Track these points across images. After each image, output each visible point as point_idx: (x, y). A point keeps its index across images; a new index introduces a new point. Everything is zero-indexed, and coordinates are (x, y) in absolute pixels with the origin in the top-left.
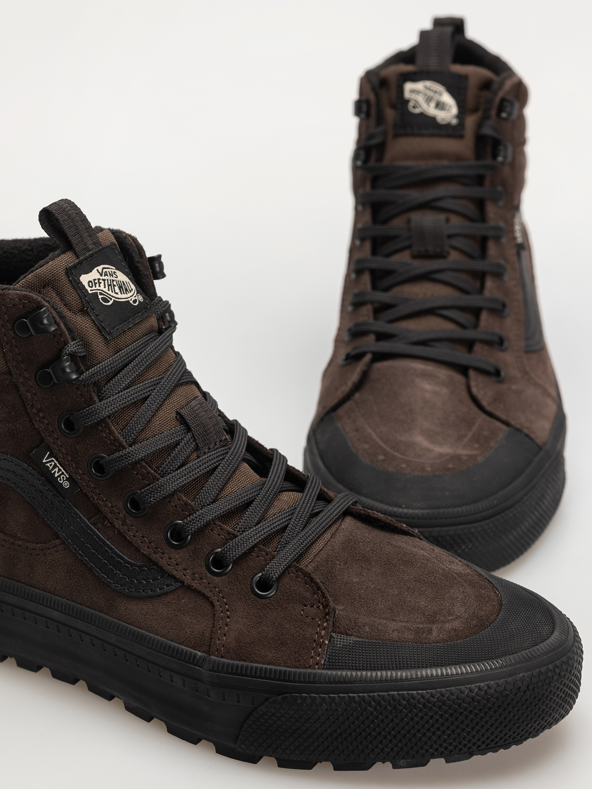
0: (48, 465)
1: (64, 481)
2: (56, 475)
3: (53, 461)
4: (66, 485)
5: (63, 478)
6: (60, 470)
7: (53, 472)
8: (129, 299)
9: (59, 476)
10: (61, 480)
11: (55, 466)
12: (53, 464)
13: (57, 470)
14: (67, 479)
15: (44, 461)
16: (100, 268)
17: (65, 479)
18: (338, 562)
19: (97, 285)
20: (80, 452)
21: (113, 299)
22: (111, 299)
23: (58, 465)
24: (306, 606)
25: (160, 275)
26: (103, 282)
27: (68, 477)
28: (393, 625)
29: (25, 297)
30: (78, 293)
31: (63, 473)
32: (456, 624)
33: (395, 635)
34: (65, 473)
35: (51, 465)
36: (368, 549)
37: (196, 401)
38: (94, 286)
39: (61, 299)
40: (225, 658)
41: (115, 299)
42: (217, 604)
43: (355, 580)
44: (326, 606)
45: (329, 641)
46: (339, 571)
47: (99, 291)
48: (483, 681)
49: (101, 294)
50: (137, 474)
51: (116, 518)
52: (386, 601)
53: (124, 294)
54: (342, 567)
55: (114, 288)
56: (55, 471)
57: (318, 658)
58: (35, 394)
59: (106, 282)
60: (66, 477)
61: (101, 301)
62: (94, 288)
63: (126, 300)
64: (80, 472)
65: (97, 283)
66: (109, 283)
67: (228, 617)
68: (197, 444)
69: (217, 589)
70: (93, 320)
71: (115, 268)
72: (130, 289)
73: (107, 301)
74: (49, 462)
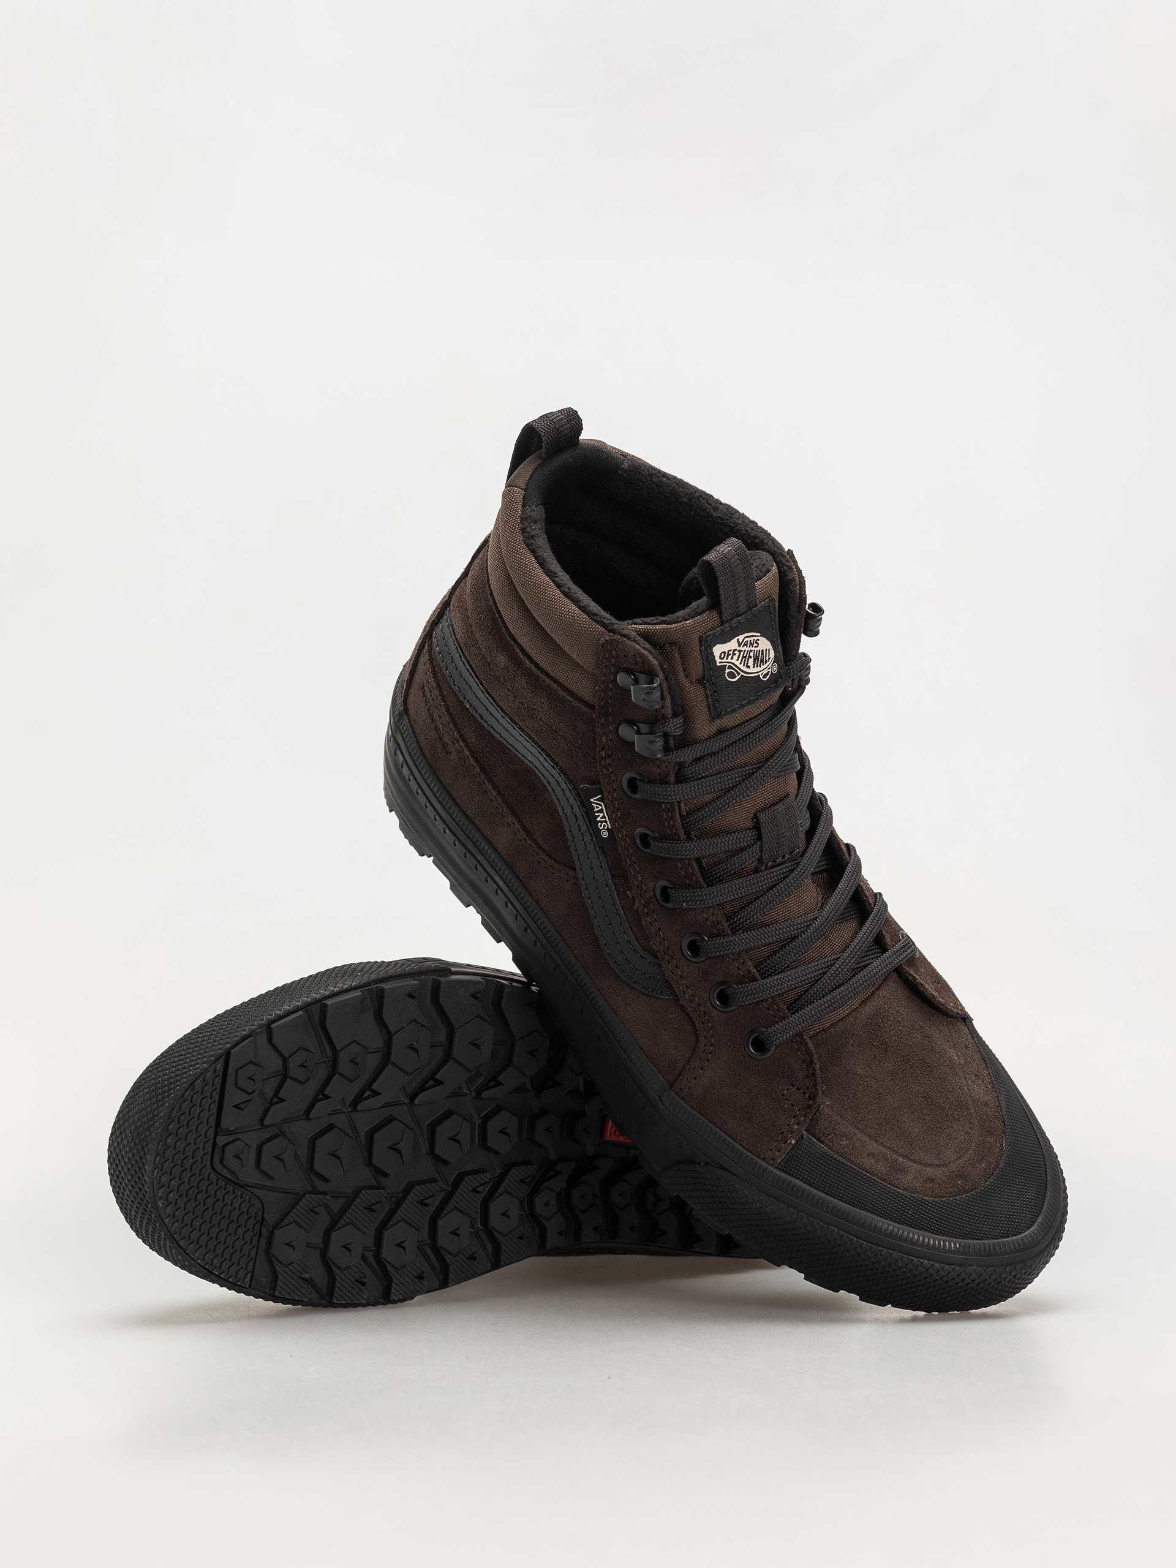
0: (595, 806)
1: (604, 829)
2: (599, 819)
3: (601, 805)
4: (605, 834)
5: (604, 826)
6: (604, 817)
7: (596, 814)
8: (760, 673)
9: (602, 822)
10: (601, 826)
11: (601, 811)
12: (600, 807)
13: (601, 815)
14: (608, 829)
15: (592, 800)
16: (741, 638)
17: (605, 828)
18: (852, 1042)
19: (730, 657)
20: (633, 817)
21: (742, 673)
22: (739, 674)
23: (605, 812)
24: (792, 1085)
25: (813, 632)
26: (737, 653)
27: (610, 827)
28: (873, 1147)
29: (642, 656)
30: (703, 663)
31: (606, 822)
32: (938, 1173)
33: (868, 1162)
34: (608, 823)
35: (597, 807)
36: (893, 1033)
37: (784, 804)
38: (725, 658)
39: (683, 663)
40: (685, 1102)
41: (743, 674)
42: (702, 1039)
43: (860, 1071)
44: (813, 1097)
45: (797, 1141)
46: (848, 1053)
47: (728, 664)
48: (929, 1260)
49: (730, 667)
50: (681, 869)
51: (640, 895)
52: (879, 1112)
53: (757, 667)
54: (854, 1048)
55: (748, 659)
56: (599, 816)
57: (777, 1154)
58: (611, 740)
59: (742, 653)
60: (608, 827)
61: (726, 676)
62: (724, 660)
63: (757, 674)
64: (624, 833)
65: (730, 654)
66: (745, 655)
67: (708, 1061)
68: (761, 856)
69: (710, 1024)
70: (707, 694)
71: (759, 635)
72: (767, 659)
73: (732, 675)
74: (597, 804)
